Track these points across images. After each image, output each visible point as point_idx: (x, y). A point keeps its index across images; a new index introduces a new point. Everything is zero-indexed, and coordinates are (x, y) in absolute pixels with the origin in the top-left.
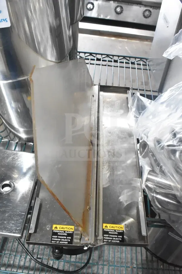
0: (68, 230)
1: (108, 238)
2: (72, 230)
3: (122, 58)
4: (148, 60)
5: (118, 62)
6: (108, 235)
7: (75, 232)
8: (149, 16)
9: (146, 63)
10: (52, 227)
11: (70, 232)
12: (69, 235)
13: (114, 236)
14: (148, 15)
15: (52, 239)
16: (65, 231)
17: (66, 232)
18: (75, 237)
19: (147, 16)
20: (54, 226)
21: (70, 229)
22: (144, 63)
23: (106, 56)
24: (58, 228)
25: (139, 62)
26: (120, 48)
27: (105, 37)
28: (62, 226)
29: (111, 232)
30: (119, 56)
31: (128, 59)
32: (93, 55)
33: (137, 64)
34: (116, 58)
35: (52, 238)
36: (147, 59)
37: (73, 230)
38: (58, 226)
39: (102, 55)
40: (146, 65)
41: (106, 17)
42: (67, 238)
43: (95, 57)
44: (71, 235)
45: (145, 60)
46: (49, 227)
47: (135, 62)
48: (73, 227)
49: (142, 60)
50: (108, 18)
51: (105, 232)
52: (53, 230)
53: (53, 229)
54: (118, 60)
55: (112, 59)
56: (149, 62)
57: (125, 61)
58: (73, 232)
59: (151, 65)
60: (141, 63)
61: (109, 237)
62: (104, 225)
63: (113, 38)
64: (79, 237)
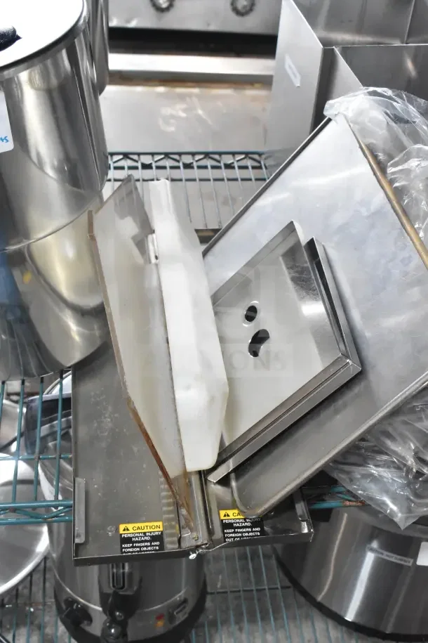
0: (152, 530)
1: (233, 535)
2: (158, 529)
3: (202, 156)
4: (263, 156)
5: (193, 168)
6: (233, 530)
7: (165, 532)
8: (248, 8)
9: (259, 162)
10: (117, 529)
11: (156, 533)
12: (154, 538)
13: (244, 530)
14: (245, 7)
15: (122, 550)
16: (145, 533)
17: (147, 534)
18: (166, 540)
19: (243, 11)
20: (122, 527)
21: (155, 527)
22: (256, 164)
23: (163, 156)
24: (130, 529)
25: (243, 163)
26: (183, 115)
27: (139, 89)
28: (137, 525)
29: (237, 523)
30: (193, 154)
31: (217, 157)
32: (131, 156)
33: (240, 167)
34: (187, 159)
35: (122, 548)
36: (260, 154)
37: (161, 529)
38: (130, 526)
39: (153, 154)
40: (260, 168)
41: (128, 21)
42: (153, 544)
43: (137, 161)
44: (159, 538)
45: (256, 157)
46: (113, 529)
47: (233, 163)
48: (160, 524)
49: (250, 156)
50: (133, 24)
51: (226, 526)
52: (121, 535)
53: (121, 532)
54: (192, 163)
55: (178, 161)
56: (265, 159)
57: (209, 163)
58: (162, 532)
59: (271, 166)
60: (249, 163)
61: (234, 532)
62: (222, 513)
63: (161, 89)
64: (176, 539)
